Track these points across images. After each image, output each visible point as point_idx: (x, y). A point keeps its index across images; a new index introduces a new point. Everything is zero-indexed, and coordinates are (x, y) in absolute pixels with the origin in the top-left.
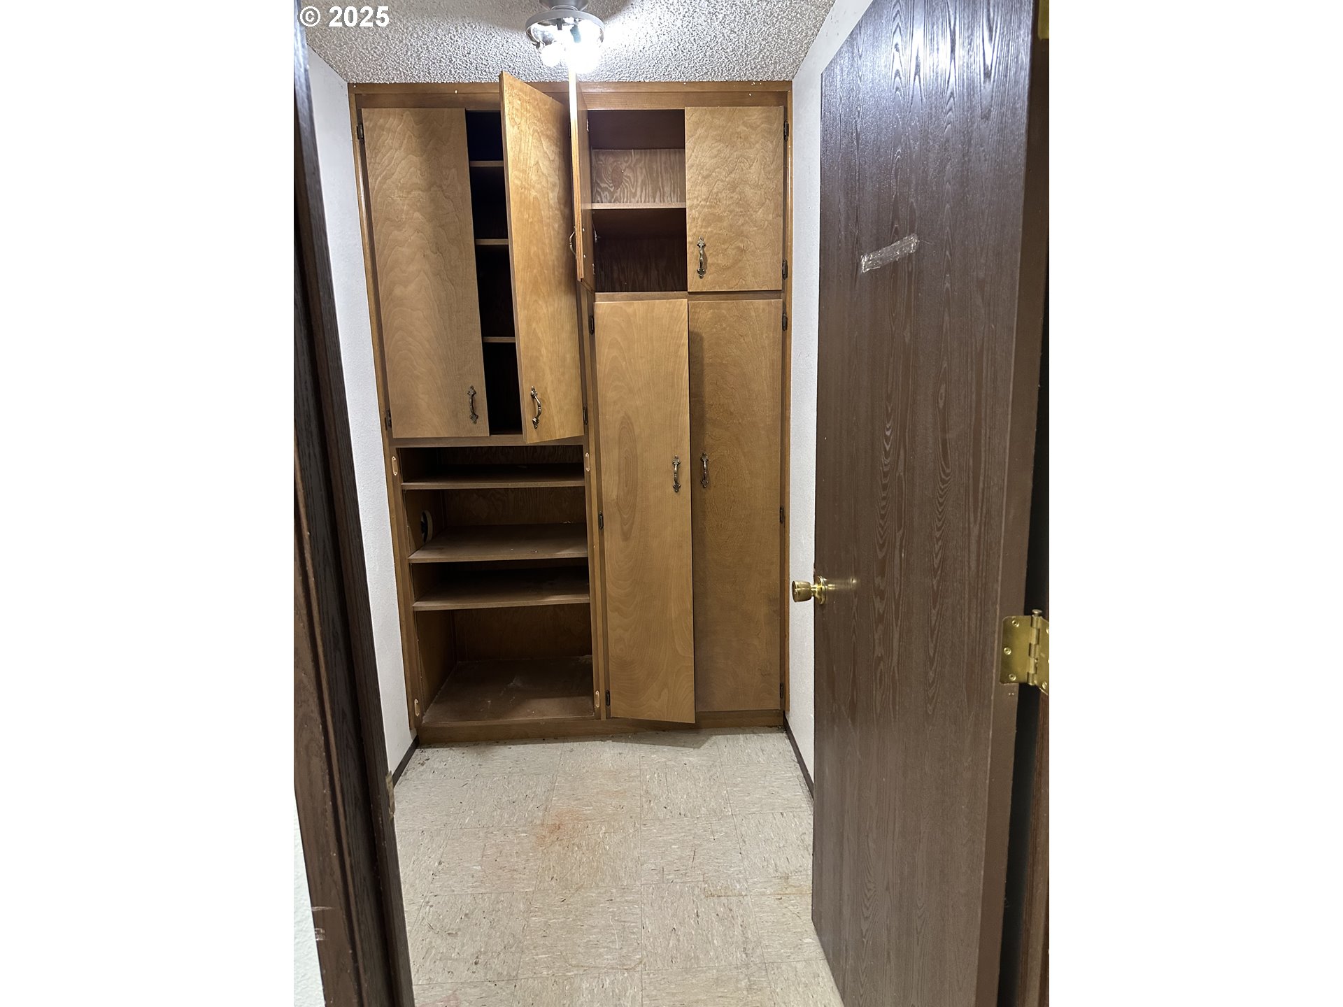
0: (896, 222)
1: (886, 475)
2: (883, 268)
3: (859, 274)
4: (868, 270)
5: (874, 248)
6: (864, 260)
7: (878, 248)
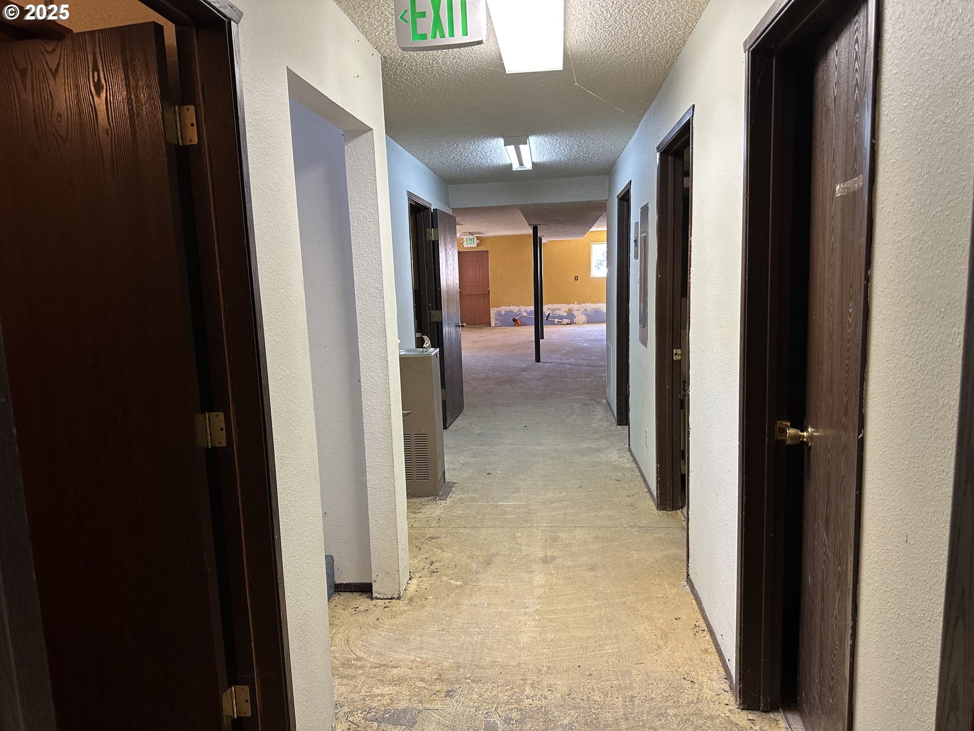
0: (855, 164)
1: (849, 340)
2: (848, 194)
3: (835, 197)
4: (839, 195)
5: (844, 180)
6: (838, 188)
7: (846, 180)
